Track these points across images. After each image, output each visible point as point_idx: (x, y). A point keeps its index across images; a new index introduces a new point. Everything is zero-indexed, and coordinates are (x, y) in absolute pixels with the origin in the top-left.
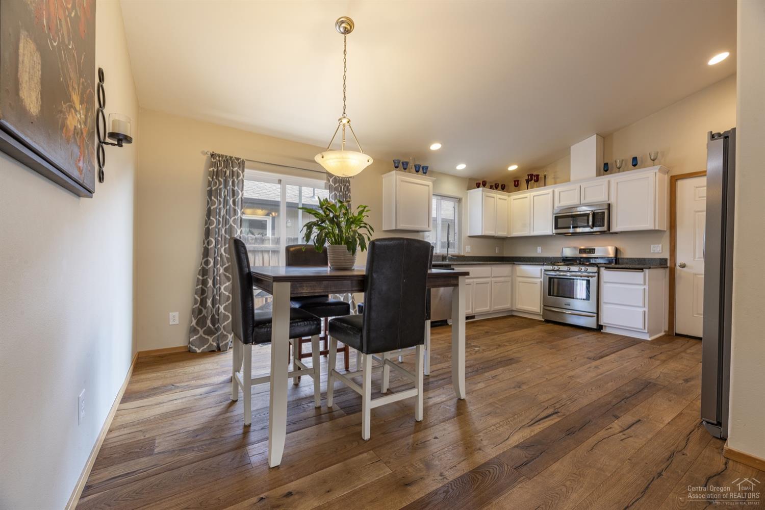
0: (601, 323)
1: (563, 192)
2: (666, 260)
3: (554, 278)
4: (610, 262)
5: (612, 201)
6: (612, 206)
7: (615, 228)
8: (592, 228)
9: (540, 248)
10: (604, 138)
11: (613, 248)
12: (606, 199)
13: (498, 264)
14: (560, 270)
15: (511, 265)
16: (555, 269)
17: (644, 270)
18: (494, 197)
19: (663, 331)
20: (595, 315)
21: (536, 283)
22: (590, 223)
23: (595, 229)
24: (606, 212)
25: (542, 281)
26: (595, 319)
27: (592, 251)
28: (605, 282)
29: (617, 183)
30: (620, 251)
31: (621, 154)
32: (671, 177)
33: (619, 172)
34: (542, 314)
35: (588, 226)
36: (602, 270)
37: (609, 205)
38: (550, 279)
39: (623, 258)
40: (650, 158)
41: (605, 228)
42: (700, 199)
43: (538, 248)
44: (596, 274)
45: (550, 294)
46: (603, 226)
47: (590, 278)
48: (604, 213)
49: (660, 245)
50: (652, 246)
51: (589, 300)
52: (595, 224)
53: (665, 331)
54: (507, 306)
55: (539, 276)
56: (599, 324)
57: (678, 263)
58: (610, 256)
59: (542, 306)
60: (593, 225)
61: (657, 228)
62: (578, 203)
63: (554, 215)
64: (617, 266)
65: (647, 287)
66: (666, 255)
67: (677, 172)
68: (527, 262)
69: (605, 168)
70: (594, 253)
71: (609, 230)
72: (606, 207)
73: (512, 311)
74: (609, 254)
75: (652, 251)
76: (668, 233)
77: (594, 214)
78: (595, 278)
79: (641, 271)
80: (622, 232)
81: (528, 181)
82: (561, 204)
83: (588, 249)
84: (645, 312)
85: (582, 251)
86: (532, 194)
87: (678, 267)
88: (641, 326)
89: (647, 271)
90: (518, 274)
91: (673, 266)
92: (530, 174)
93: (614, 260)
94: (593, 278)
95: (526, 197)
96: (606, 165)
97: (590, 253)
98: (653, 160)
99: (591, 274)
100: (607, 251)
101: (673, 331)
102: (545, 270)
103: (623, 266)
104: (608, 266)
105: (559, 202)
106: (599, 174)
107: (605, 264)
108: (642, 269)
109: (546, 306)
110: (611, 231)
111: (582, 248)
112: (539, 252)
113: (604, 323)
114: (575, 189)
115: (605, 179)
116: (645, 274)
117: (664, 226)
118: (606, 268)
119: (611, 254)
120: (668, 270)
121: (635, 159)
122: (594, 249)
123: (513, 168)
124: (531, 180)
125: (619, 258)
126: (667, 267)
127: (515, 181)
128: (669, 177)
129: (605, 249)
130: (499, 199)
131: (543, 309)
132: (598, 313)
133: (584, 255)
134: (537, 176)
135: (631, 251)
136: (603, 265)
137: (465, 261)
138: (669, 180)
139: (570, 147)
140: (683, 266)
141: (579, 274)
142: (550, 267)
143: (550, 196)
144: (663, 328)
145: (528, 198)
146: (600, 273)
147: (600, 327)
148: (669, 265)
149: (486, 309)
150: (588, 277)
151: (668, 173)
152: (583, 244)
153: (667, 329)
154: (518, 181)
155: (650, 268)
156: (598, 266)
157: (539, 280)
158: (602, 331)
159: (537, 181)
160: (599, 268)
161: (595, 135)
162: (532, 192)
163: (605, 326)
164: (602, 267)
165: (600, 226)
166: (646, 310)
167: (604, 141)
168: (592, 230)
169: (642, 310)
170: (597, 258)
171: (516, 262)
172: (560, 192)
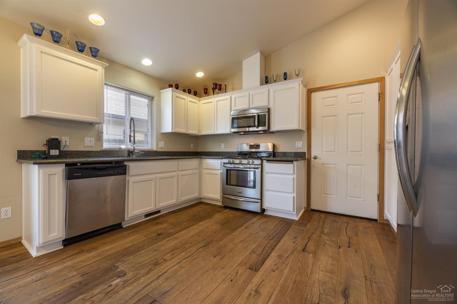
0: (264, 207)
1: (237, 98)
2: (305, 153)
3: (230, 170)
4: (269, 155)
5: (271, 106)
6: (271, 110)
7: (273, 128)
8: (257, 128)
9: (223, 144)
10: (265, 58)
11: (272, 144)
12: (267, 104)
13: (191, 158)
14: (235, 162)
15: (199, 159)
16: (231, 162)
17: (293, 162)
18: (185, 99)
19: (303, 208)
20: (259, 201)
21: (217, 174)
22: (256, 124)
23: (260, 128)
24: (267, 114)
25: (222, 172)
26: (259, 204)
27: (258, 146)
28: (267, 173)
29: (274, 91)
30: (276, 147)
31: (276, 71)
32: (308, 89)
33: (275, 83)
34: (221, 200)
35: (254, 126)
36: (264, 162)
37: (269, 109)
38: (227, 170)
39: (278, 152)
40: (296, 73)
41: (266, 128)
42: (325, 107)
43: (222, 144)
44: (260, 166)
45: (227, 184)
46: (265, 126)
47: (256, 170)
48: (265, 115)
49: (301, 142)
50: (296, 142)
51: (255, 188)
52: (260, 125)
53: (305, 208)
54: (196, 195)
55: (220, 168)
56: (263, 208)
57: (312, 156)
58: (270, 151)
59: (222, 194)
60: (259, 126)
61: (300, 128)
62: (248, 107)
63: (231, 117)
64: (275, 159)
65: (295, 176)
66: (305, 150)
67: (311, 86)
68: (214, 156)
69: (266, 81)
70: (259, 148)
71: (269, 130)
72: (267, 110)
73: (200, 198)
74: (269, 150)
75: (296, 147)
76: (306, 133)
77: (258, 116)
78: (260, 170)
79: (292, 162)
80: (278, 132)
81: (214, 89)
82: (236, 107)
83: (255, 145)
84: (294, 197)
85: (251, 147)
86: (215, 99)
87: (312, 159)
88: (292, 210)
89: (295, 163)
90: (204, 167)
91: (309, 158)
92: (215, 83)
93: (272, 154)
94: (258, 169)
95: (212, 102)
96: (266, 78)
97: (257, 148)
98: (297, 75)
99: (256, 166)
100: (267, 147)
101: (310, 208)
102: (224, 163)
103: (279, 159)
104: (269, 159)
105: (235, 107)
106: (262, 84)
107: (266, 157)
108: (292, 161)
109: (224, 193)
110: (270, 131)
111: (252, 144)
112: (222, 148)
113: (266, 207)
114: (246, 96)
115: (267, 87)
116: (294, 165)
117: (303, 127)
118: (267, 160)
119: (271, 150)
120: (306, 161)
121: (285, 74)
122: (259, 145)
123: (200, 75)
124: (216, 88)
125: (275, 152)
126: (306, 159)
127: (204, 89)
128: (307, 89)
129: (266, 146)
130: (190, 101)
131: (222, 196)
132: (261, 199)
133: (253, 150)
134: (221, 85)
135: (284, 147)
136: (265, 158)
137: (158, 156)
138: (306, 92)
139: (242, 62)
140: (315, 158)
141: (248, 166)
142: (226, 161)
143: (229, 101)
144: (303, 206)
145: (213, 102)
146: (263, 165)
147: (263, 210)
148: (307, 157)
149: (173, 201)
150: (255, 169)
151: (306, 87)
152: (252, 141)
153: (306, 206)
154: (207, 89)
155: (297, 160)
156: (261, 158)
157: (219, 172)
158: (265, 213)
159: (220, 89)
160: (262, 160)
161: (259, 52)
162: (216, 98)
163: (267, 210)
164: (264, 160)
165: (263, 126)
166: (295, 195)
167: (265, 60)
168: (258, 129)
169: (292, 195)
170: (261, 152)
171: (203, 156)
172: (235, 98)
